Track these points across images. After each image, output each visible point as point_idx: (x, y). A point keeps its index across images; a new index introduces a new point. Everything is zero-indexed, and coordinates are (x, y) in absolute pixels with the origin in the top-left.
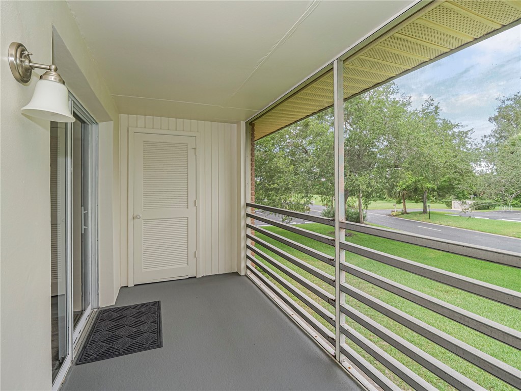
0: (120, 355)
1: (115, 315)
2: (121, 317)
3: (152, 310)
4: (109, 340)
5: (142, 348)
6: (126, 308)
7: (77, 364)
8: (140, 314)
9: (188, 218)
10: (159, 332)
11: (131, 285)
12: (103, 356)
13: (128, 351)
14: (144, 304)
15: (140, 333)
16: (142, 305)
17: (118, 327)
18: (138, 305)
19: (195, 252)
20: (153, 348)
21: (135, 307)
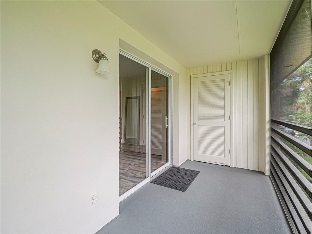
0: (166, 186)
1: (176, 170)
2: (178, 172)
3: (193, 174)
4: (166, 179)
5: (176, 188)
6: (183, 169)
7: (151, 182)
8: (186, 174)
9: (224, 127)
10: (188, 185)
11: (192, 160)
12: (160, 184)
13: (170, 186)
14: (191, 170)
15: (180, 182)
16: (190, 170)
17: (174, 175)
18: (188, 170)
19: (229, 150)
20: (180, 191)
21: (187, 170)
